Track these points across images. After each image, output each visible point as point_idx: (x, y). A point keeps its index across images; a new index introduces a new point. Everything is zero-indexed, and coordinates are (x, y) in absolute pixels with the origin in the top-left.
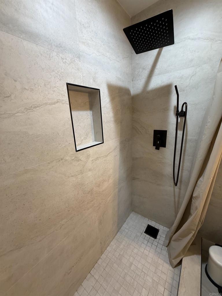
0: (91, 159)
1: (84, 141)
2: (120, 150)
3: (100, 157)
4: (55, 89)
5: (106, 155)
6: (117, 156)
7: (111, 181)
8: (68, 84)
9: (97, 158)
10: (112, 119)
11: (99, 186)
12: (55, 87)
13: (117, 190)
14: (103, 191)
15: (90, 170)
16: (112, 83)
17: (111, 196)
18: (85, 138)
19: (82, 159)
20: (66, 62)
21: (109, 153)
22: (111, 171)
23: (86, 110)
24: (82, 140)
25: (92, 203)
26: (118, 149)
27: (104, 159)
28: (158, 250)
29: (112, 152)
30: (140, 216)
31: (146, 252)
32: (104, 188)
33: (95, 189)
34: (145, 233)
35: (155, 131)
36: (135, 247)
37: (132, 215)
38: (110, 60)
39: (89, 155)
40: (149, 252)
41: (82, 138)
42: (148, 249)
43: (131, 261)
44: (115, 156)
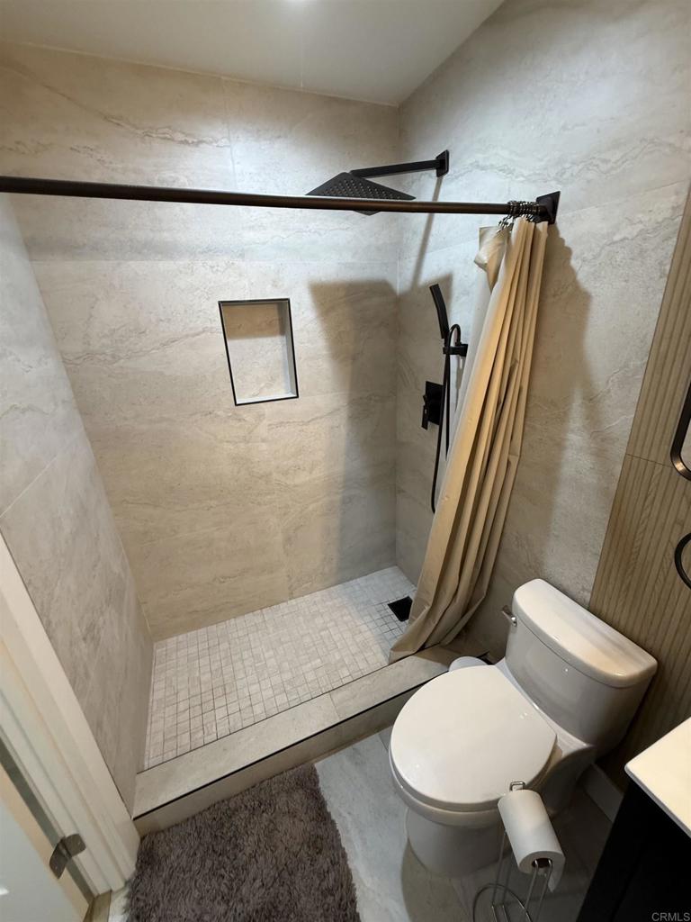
0: (266, 423)
1: (266, 390)
2: (350, 417)
3: (289, 422)
4: (201, 314)
5: (306, 421)
6: (338, 427)
7: (319, 473)
8: (221, 304)
9: (281, 424)
10: (325, 352)
11: (286, 473)
12: (200, 311)
13: (338, 497)
14: (296, 486)
15: (263, 441)
16: (323, 279)
17: (320, 503)
18: (269, 386)
19: (247, 419)
20: (217, 270)
21: (313, 420)
22: (320, 454)
23: (273, 334)
24: (262, 388)
25: (269, 497)
26: (343, 416)
27: (299, 428)
28: (388, 636)
29: (321, 418)
30: (403, 578)
31: (364, 628)
32: (297, 481)
33: (275, 475)
34: (391, 606)
35: (427, 383)
36: (350, 614)
37: (389, 570)
38: (320, 234)
39: (264, 415)
40: (370, 630)
41: (262, 385)
42: (371, 625)
43: (328, 625)
44: (332, 428)
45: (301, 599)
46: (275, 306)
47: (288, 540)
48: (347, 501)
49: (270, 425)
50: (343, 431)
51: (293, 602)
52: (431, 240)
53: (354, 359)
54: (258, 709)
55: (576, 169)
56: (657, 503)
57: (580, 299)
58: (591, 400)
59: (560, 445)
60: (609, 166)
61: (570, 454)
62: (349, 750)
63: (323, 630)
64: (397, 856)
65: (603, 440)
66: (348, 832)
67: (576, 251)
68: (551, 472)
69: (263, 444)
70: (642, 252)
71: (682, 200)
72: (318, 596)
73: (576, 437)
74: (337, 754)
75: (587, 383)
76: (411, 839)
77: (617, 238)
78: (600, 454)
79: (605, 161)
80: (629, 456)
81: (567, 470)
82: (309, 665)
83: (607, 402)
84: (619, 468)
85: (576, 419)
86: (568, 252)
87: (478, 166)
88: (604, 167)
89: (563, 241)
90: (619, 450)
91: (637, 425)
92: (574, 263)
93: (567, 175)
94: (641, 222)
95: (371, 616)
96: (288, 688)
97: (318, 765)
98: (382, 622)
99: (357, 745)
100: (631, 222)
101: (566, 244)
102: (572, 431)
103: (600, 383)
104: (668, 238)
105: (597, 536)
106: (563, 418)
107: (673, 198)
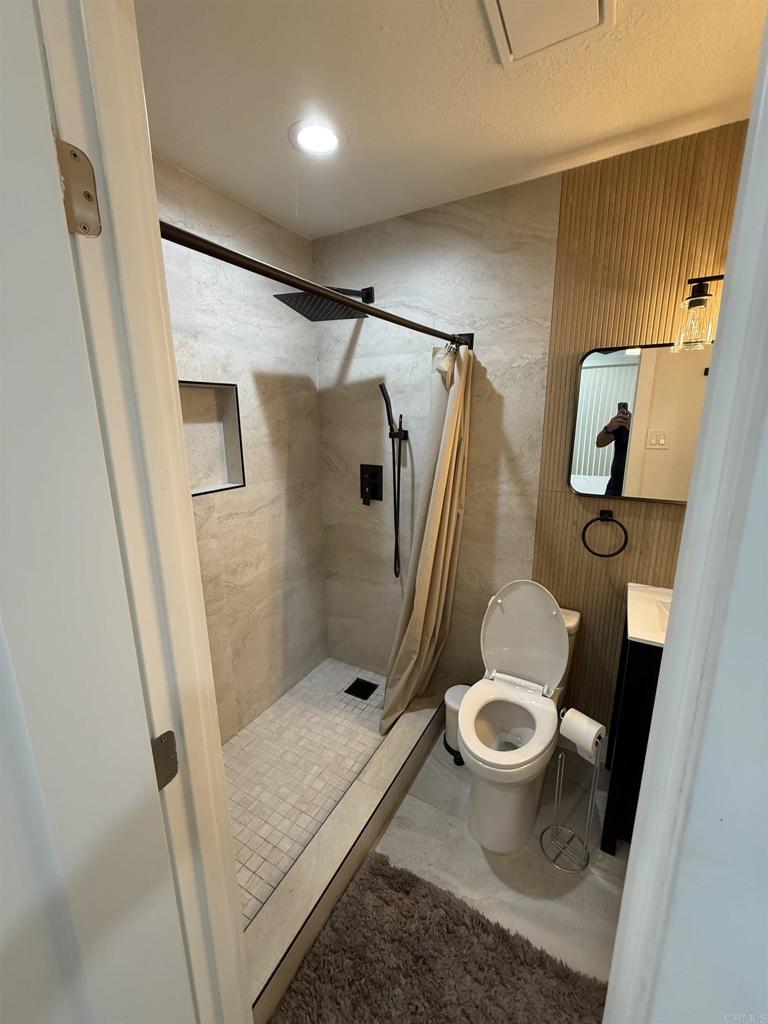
0: (216, 515)
1: (204, 480)
2: (288, 505)
3: (237, 514)
5: (252, 510)
6: (279, 516)
7: (264, 568)
9: (230, 516)
10: (267, 440)
11: (234, 572)
13: (281, 592)
14: (244, 586)
15: (213, 537)
16: (264, 370)
17: (266, 600)
18: (207, 476)
19: (197, 512)
21: (259, 508)
22: (265, 546)
23: (210, 420)
24: (201, 479)
25: (218, 604)
26: (282, 504)
27: (246, 519)
28: (365, 715)
29: (265, 506)
30: (343, 664)
31: (338, 720)
32: (246, 579)
33: (224, 577)
34: (346, 692)
35: (362, 466)
36: (316, 715)
37: (325, 663)
38: (261, 328)
39: (213, 507)
40: (345, 718)
41: (200, 475)
42: (343, 715)
43: (301, 734)
44: (274, 516)
45: (251, 726)
46: (213, 391)
47: (237, 654)
48: (287, 596)
49: (220, 517)
50: (283, 519)
51: (244, 731)
52: (359, 349)
53: (289, 447)
54: (286, 845)
55: (483, 323)
56: (562, 515)
57: (495, 400)
58: (513, 461)
59: (495, 495)
60: (504, 326)
61: (502, 499)
62: (394, 821)
63: (299, 741)
64: (482, 863)
65: (524, 485)
66: (438, 878)
67: (490, 370)
68: (491, 516)
69: (212, 540)
70: (530, 374)
71: (547, 350)
72: (269, 713)
73: (505, 487)
74: (387, 832)
75: (508, 450)
76: (484, 845)
77: (514, 365)
78: (523, 494)
79: (502, 323)
80: (541, 490)
81: (502, 511)
82: (310, 776)
83: (523, 460)
84: (536, 500)
85: (504, 475)
86: (485, 370)
87: (404, 304)
88: (501, 325)
89: (480, 363)
90: (535, 488)
91: (543, 471)
92: (488, 376)
93: (477, 325)
94: (527, 358)
95: (337, 708)
96: (304, 807)
97: (378, 850)
98: (349, 708)
99: (398, 814)
100: (522, 358)
101: (482, 365)
102: (503, 483)
103: (516, 449)
104: (542, 369)
105: (528, 550)
106: (495, 475)
107: (542, 349)
